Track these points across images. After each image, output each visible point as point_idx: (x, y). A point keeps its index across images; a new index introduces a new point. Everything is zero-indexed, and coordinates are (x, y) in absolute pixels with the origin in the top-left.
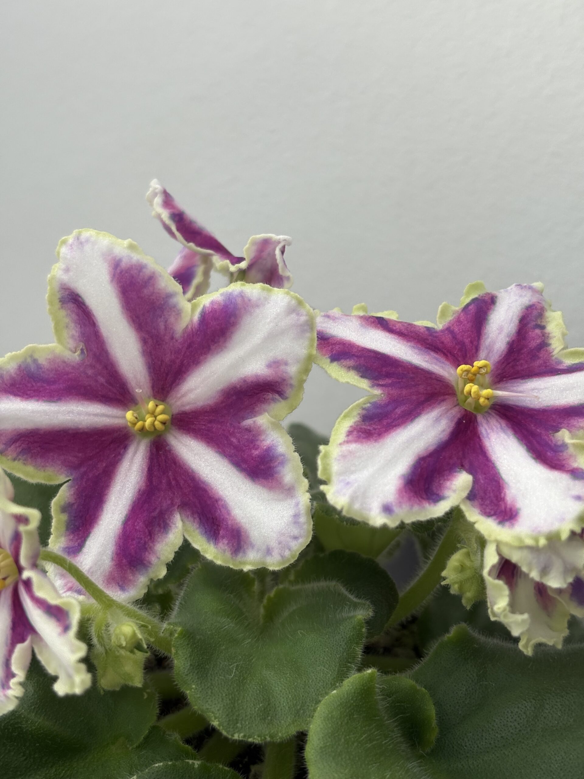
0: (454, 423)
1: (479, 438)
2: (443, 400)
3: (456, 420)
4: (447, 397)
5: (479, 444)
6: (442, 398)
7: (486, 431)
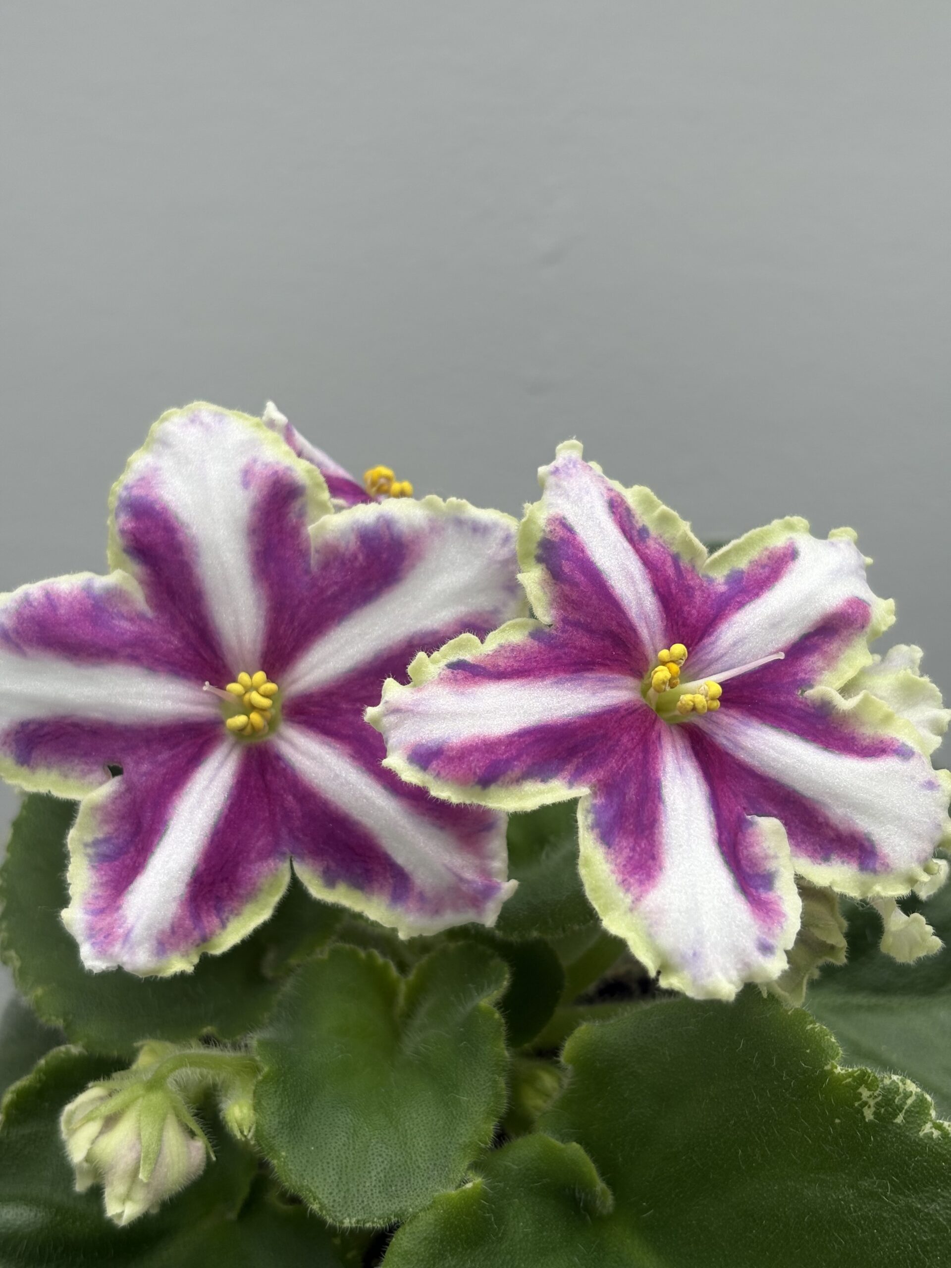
0: (693, 757)
1: (727, 754)
2: (659, 737)
3: (690, 752)
4: (657, 727)
5: (736, 764)
6: (654, 735)
7: (728, 739)
